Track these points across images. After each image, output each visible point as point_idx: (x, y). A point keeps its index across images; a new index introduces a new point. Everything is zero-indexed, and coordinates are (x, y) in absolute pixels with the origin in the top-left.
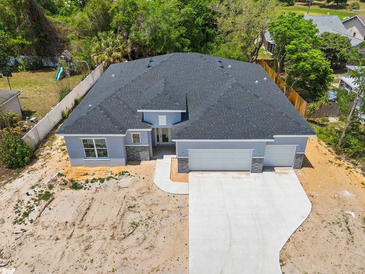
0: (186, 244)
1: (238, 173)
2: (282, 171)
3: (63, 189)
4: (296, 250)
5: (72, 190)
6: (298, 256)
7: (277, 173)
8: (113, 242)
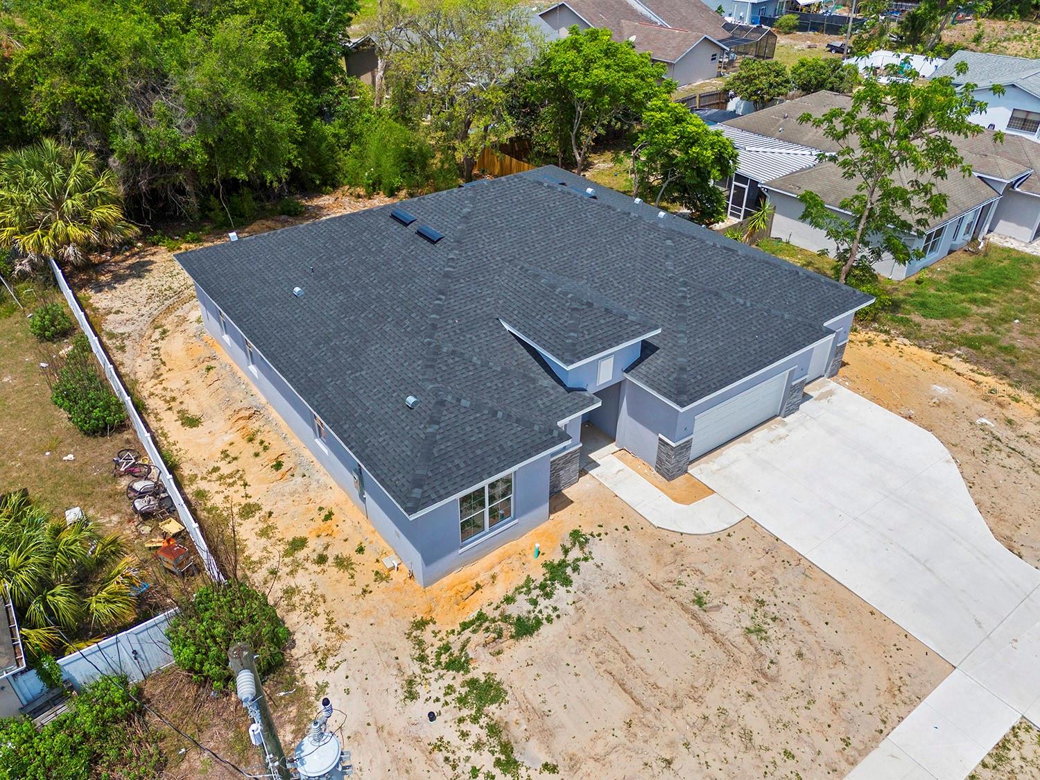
0: (872, 613)
1: (766, 430)
2: (821, 391)
3: (499, 653)
4: (1003, 523)
5: (522, 641)
6: (1016, 531)
7: (819, 398)
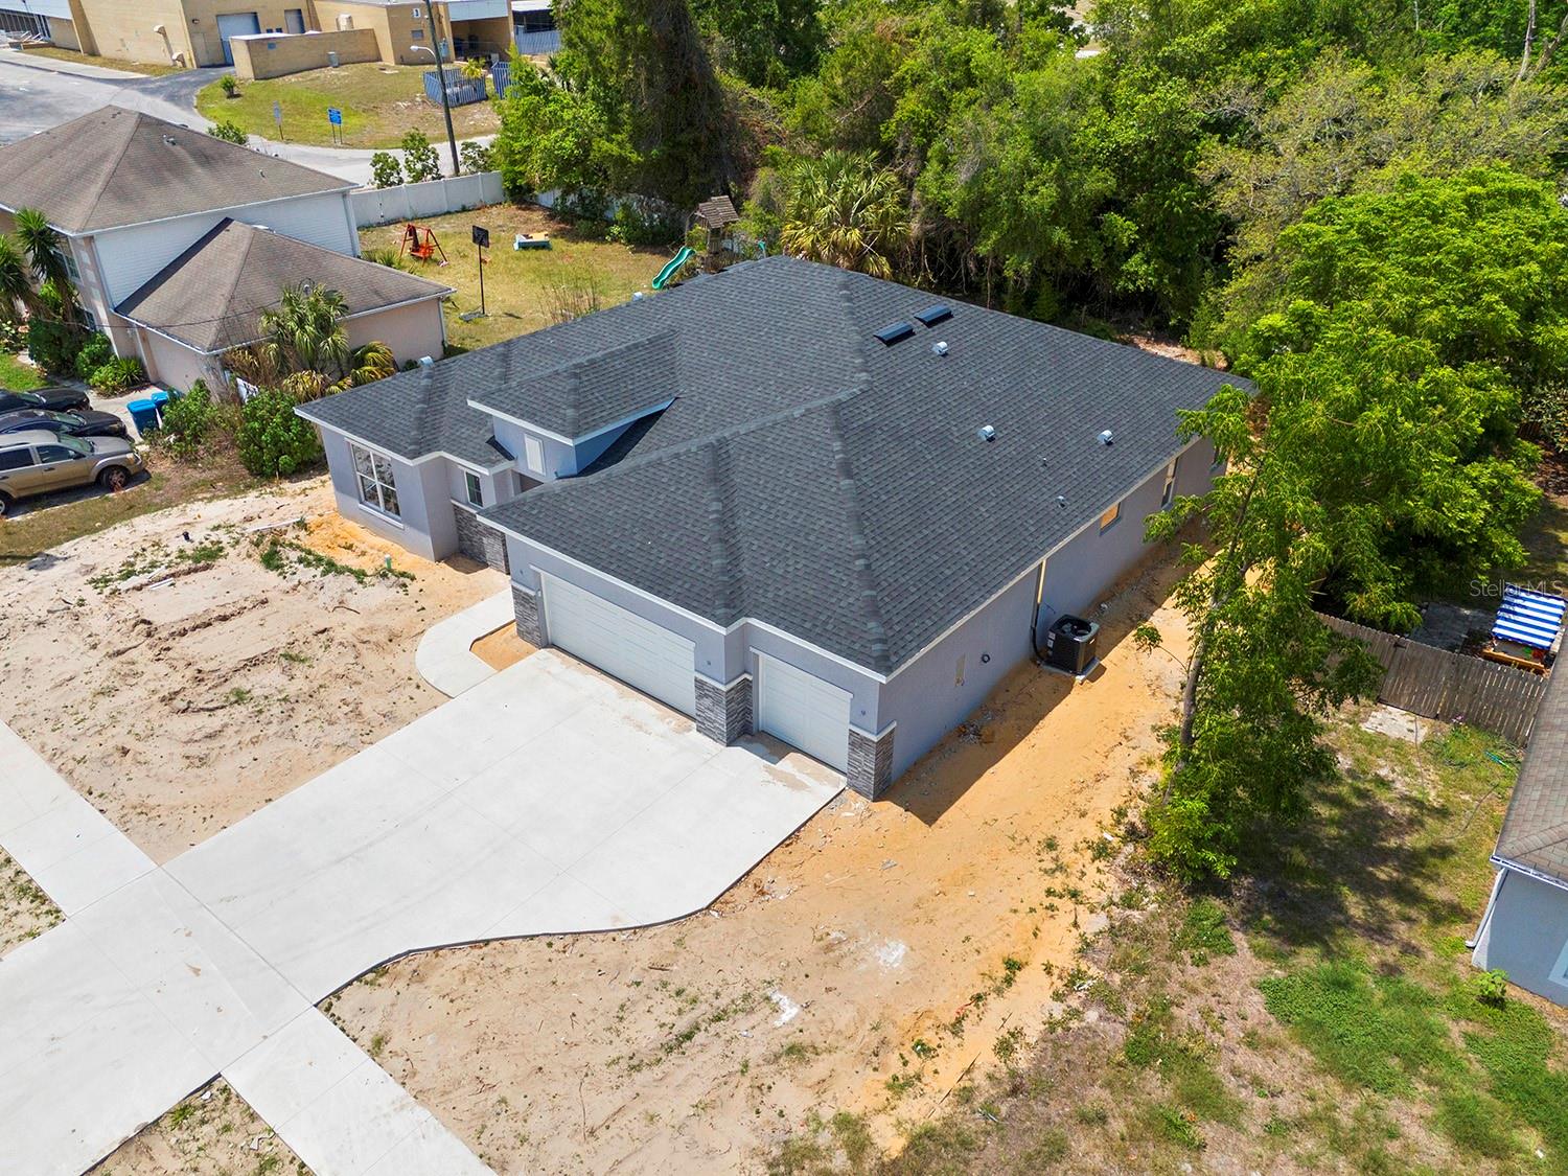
1: (658, 713)
2: (798, 774)
7: (772, 770)
8: (160, 707)
